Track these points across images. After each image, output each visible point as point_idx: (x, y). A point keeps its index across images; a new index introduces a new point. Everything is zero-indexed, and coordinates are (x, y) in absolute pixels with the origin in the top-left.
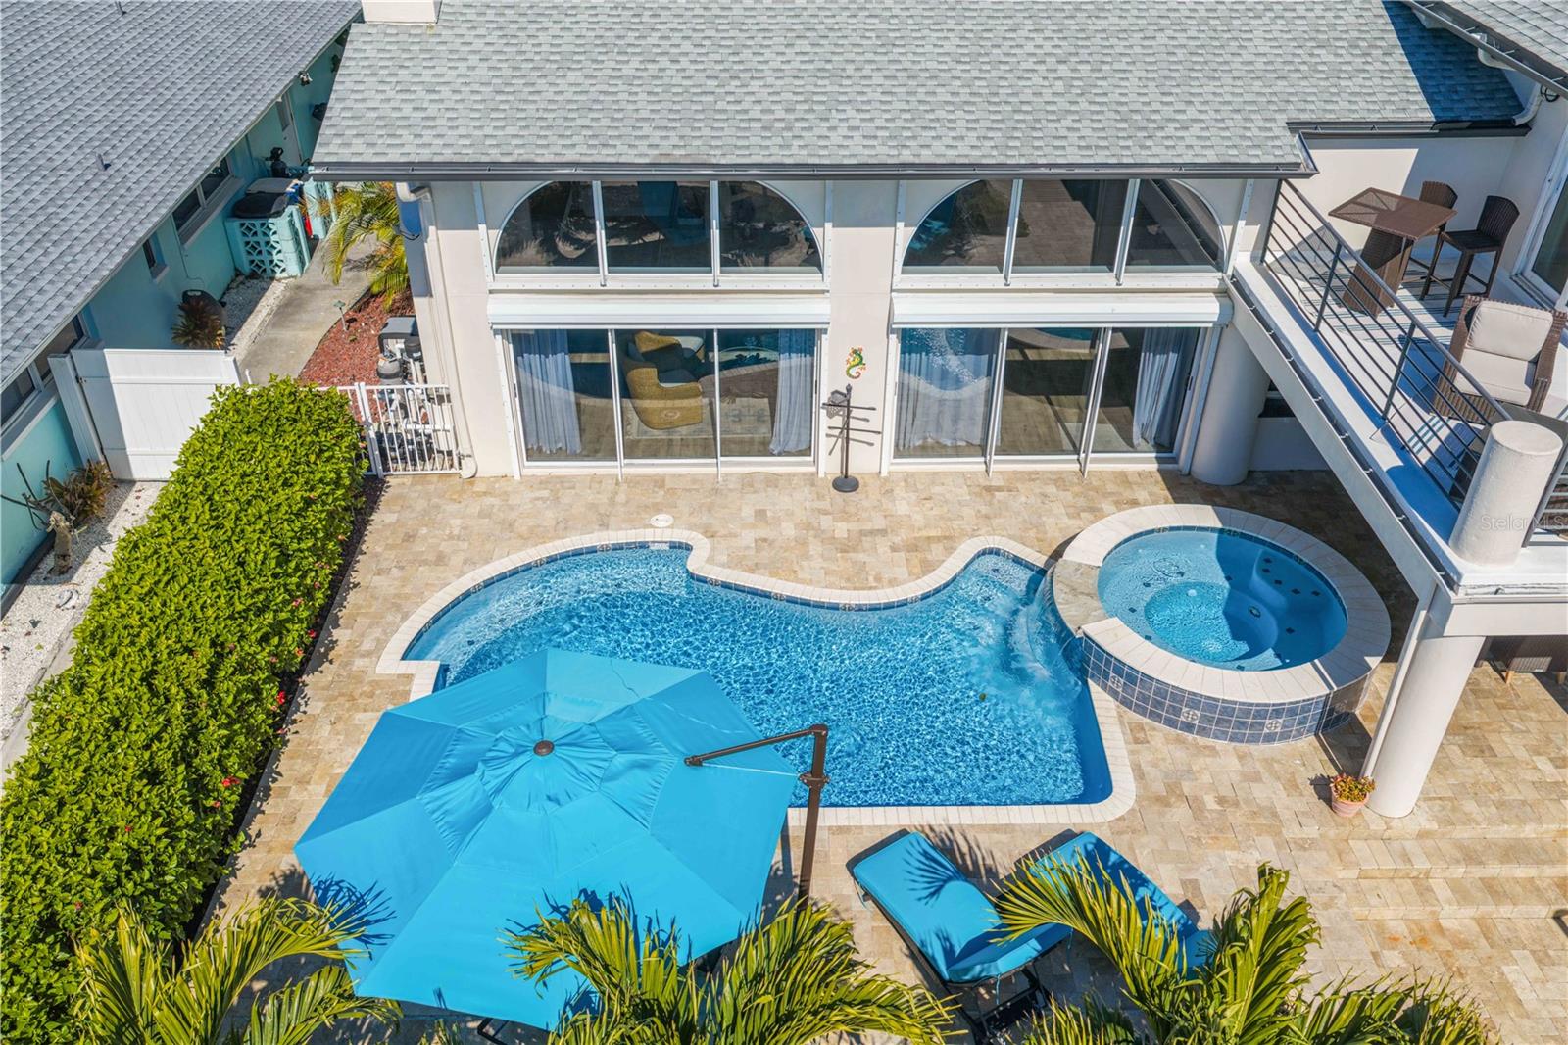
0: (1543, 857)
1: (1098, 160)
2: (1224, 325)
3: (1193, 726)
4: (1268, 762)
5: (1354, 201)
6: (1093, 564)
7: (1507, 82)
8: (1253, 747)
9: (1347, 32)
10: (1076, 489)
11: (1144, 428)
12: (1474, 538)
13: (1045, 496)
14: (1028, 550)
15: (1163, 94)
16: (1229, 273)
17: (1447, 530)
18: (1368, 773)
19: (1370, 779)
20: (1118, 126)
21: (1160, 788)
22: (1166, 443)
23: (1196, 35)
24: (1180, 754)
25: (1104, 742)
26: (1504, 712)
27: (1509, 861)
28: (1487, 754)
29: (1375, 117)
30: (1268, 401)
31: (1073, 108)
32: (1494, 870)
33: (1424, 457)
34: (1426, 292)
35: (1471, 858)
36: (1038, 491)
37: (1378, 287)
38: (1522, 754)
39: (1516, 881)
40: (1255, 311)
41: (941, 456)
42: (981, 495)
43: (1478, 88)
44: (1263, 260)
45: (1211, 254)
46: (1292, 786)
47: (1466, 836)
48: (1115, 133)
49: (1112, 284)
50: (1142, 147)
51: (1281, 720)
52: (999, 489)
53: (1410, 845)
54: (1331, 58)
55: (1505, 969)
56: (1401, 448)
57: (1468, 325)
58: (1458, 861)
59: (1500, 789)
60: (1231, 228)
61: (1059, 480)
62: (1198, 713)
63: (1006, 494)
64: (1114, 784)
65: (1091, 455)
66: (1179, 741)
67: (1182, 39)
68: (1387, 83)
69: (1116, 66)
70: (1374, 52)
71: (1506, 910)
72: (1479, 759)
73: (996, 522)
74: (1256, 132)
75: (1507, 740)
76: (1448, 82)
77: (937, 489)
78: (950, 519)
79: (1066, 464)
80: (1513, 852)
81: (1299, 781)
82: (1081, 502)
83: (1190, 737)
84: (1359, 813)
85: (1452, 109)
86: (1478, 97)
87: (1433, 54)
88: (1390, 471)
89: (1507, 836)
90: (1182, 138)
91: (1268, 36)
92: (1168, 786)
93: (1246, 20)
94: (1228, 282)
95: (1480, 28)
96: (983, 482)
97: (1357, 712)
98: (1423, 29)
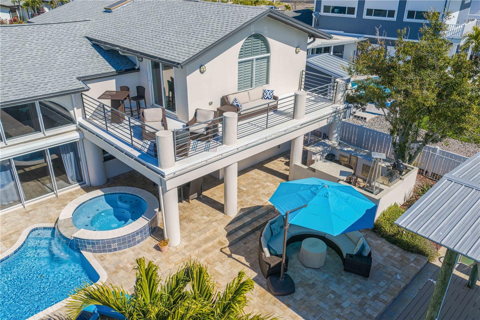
0: (213, 238)
1: (21, 98)
2: (83, 139)
3: (116, 248)
4: (141, 248)
5: (103, 94)
6: (69, 217)
7: (130, 60)
8: (135, 246)
9: (85, 53)
10: (57, 201)
11: (72, 178)
12: (163, 163)
13: (47, 207)
14: (48, 224)
15: (36, 77)
16: (78, 124)
17: (157, 164)
18: (166, 237)
19: (167, 239)
20: (25, 87)
21: (113, 269)
22: (81, 180)
23: (40, 60)
24: (116, 258)
25: (92, 265)
26: (192, 210)
27: (206, 243)
28: (192, 221)
29: (100, 73)
30: (104, 157)
31: (7, 85)
32: (204, 247)
33: (146, 150)
34: (132, 115)
35: (198, 246)
36: (44, 207)
37: (118, 113)
38: (200, 217)
39: (210, 247)
40: (89, 131)
41: (5, 208)
42: (25, 215)
43: (124, 62)
44: (86, 118)
45: (71, 120)
46: (149, 251)
47: (195, 242)
48: (24, 89)
49: (43, 136)
50: (35, 92)
51: (139, 235)
52: (31, 211)
53: (183, 251)
54: (83, 60)
55: (215, 268)
56: (139, 150)
57: (143, 116)
58: (195, 249)
59: (198, 227)
60: (73, 111)
61: (50, 201)
62: (116, 244)
63: (34, 211)
64: (99, 275)
65: (58, 191)
66: (114, 254)
67: (36, 61)
68: (100, 64)
69: (17, 71)
70: (94, 57)
71: (210, 255)
72: (191, 223)
73: (33, 220)
74: (69, 82)
75: (196, 216)
76: (116, 62)
77: (7, 219)
78: (16, 226)
79: (51, 196)
80: (206, 241)
81: (150, 249)
82: (60, 204)
83: (117, 252)
84: (168, 249)
85: (119, 68)
86: (125, 64)
87: (109, 56)
88: (139, 156)
89: (204, 237)
90: (47, 87)
91: (62, 57)
92: (116, 268)
93: (54, 54)
94: (78, 126)
95: (117, 46)
96: (24, 211)
97: (159, 226)
98: (104, 50)
